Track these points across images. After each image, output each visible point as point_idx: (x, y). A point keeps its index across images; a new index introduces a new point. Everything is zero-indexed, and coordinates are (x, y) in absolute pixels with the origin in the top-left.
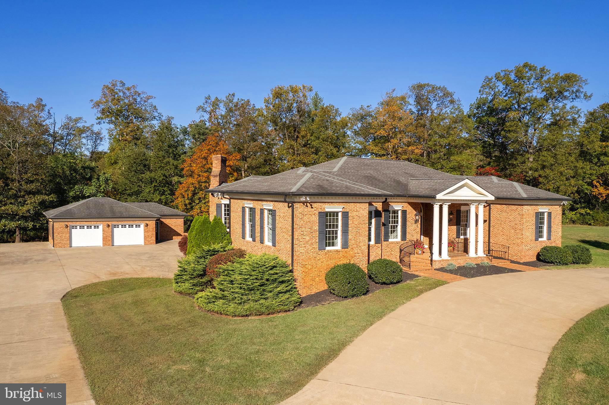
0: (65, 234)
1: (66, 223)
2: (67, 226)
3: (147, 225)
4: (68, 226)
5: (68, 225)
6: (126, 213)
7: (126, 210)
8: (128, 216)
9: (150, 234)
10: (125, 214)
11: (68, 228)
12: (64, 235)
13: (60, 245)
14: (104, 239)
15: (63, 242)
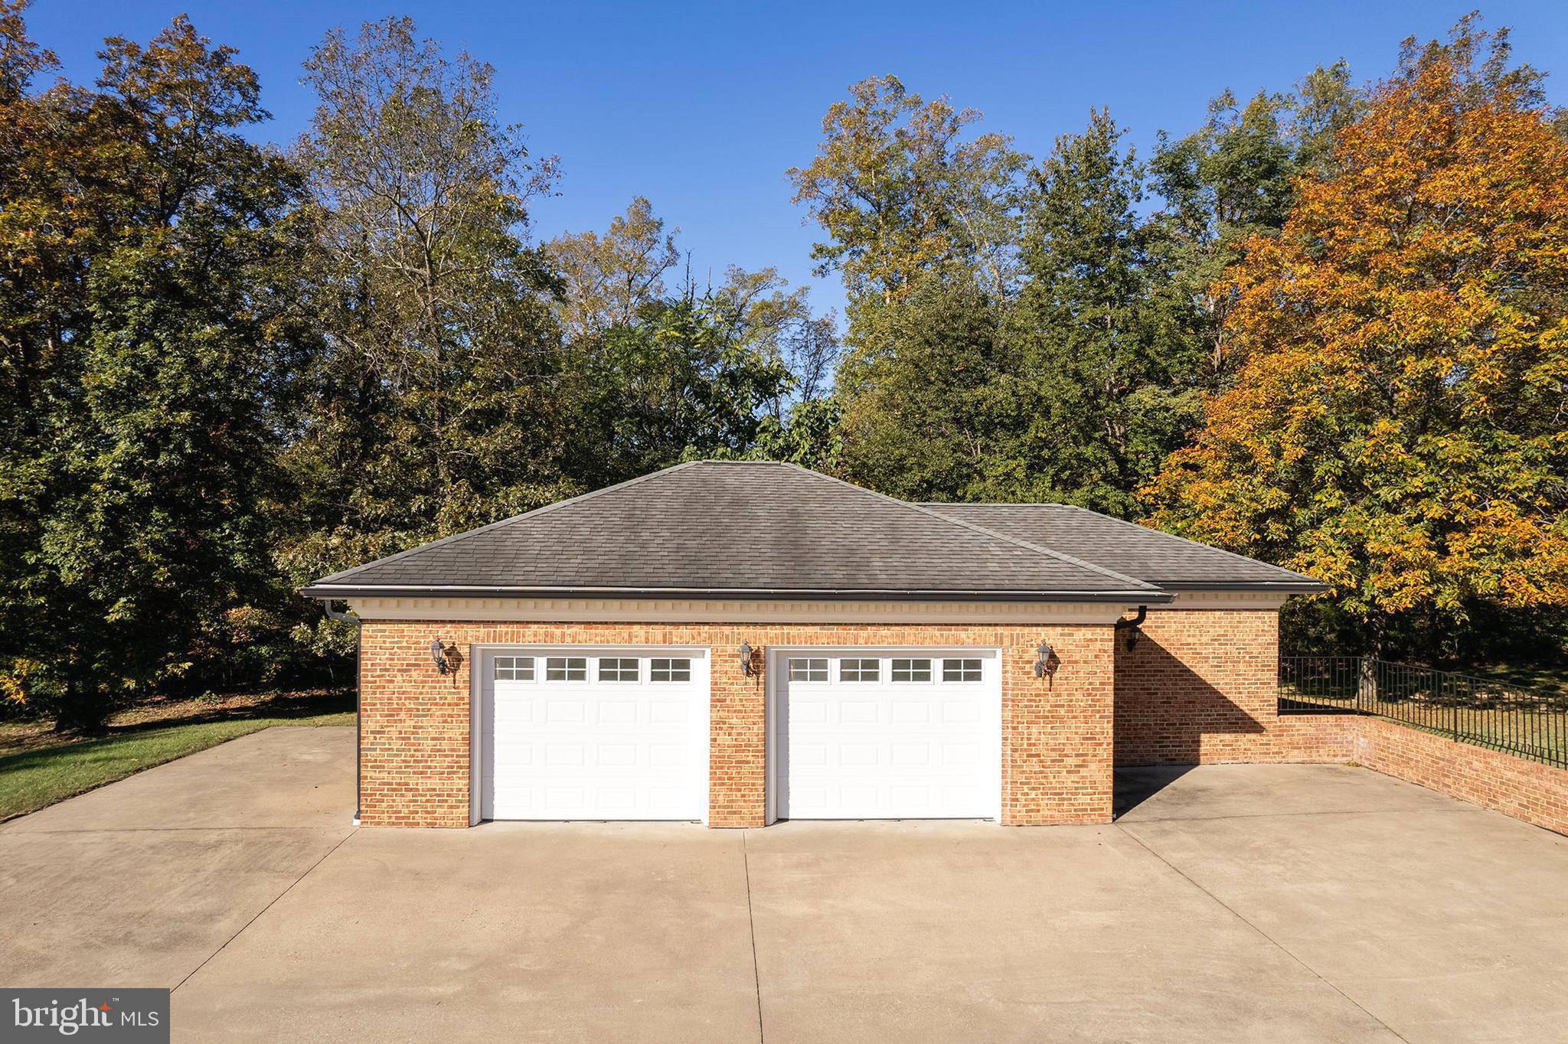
0: (436, 721)
1: (448, 634)
2: (450, 661)
3: (1051, 662)
4: (459, 659)
5: (464, 651)
6: (895, 561)
7: (895, 540)
8: (903, 580)
9: (1070, 733)
10: (881, 572)
11: (463, 673)
12: (431, 726)
13: (400, 803)
14: (721, 767)
15: (423, 784)
